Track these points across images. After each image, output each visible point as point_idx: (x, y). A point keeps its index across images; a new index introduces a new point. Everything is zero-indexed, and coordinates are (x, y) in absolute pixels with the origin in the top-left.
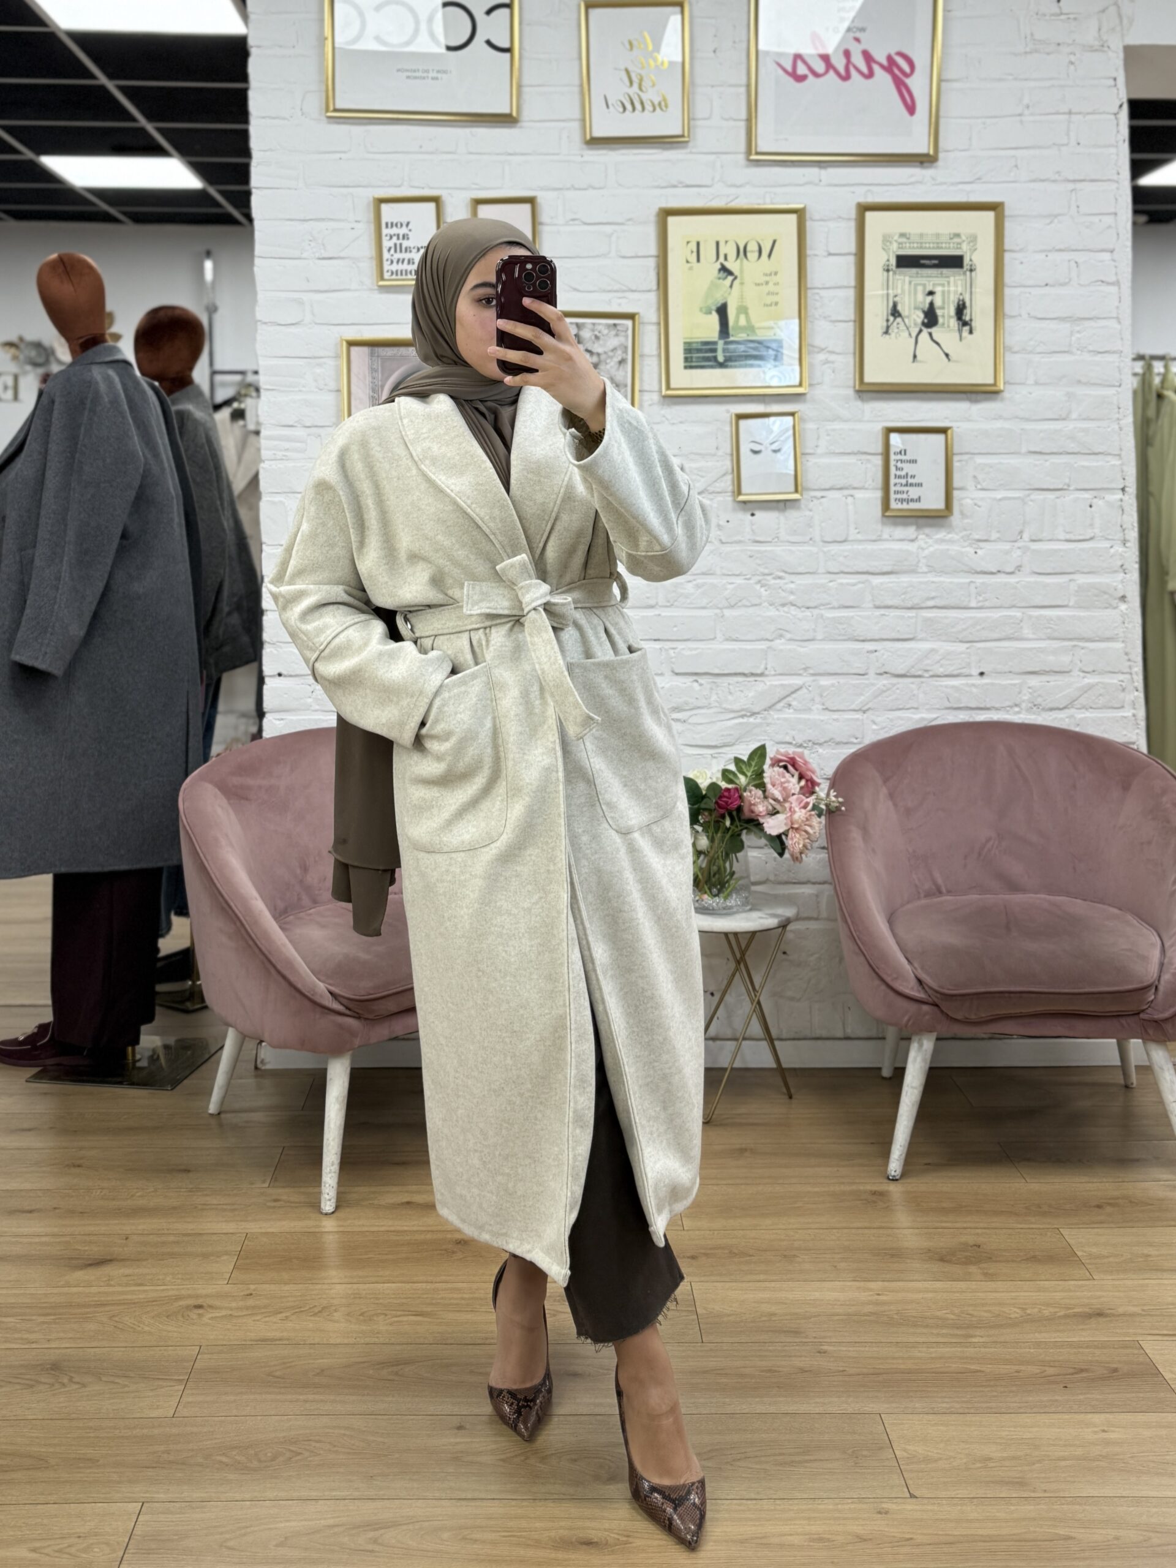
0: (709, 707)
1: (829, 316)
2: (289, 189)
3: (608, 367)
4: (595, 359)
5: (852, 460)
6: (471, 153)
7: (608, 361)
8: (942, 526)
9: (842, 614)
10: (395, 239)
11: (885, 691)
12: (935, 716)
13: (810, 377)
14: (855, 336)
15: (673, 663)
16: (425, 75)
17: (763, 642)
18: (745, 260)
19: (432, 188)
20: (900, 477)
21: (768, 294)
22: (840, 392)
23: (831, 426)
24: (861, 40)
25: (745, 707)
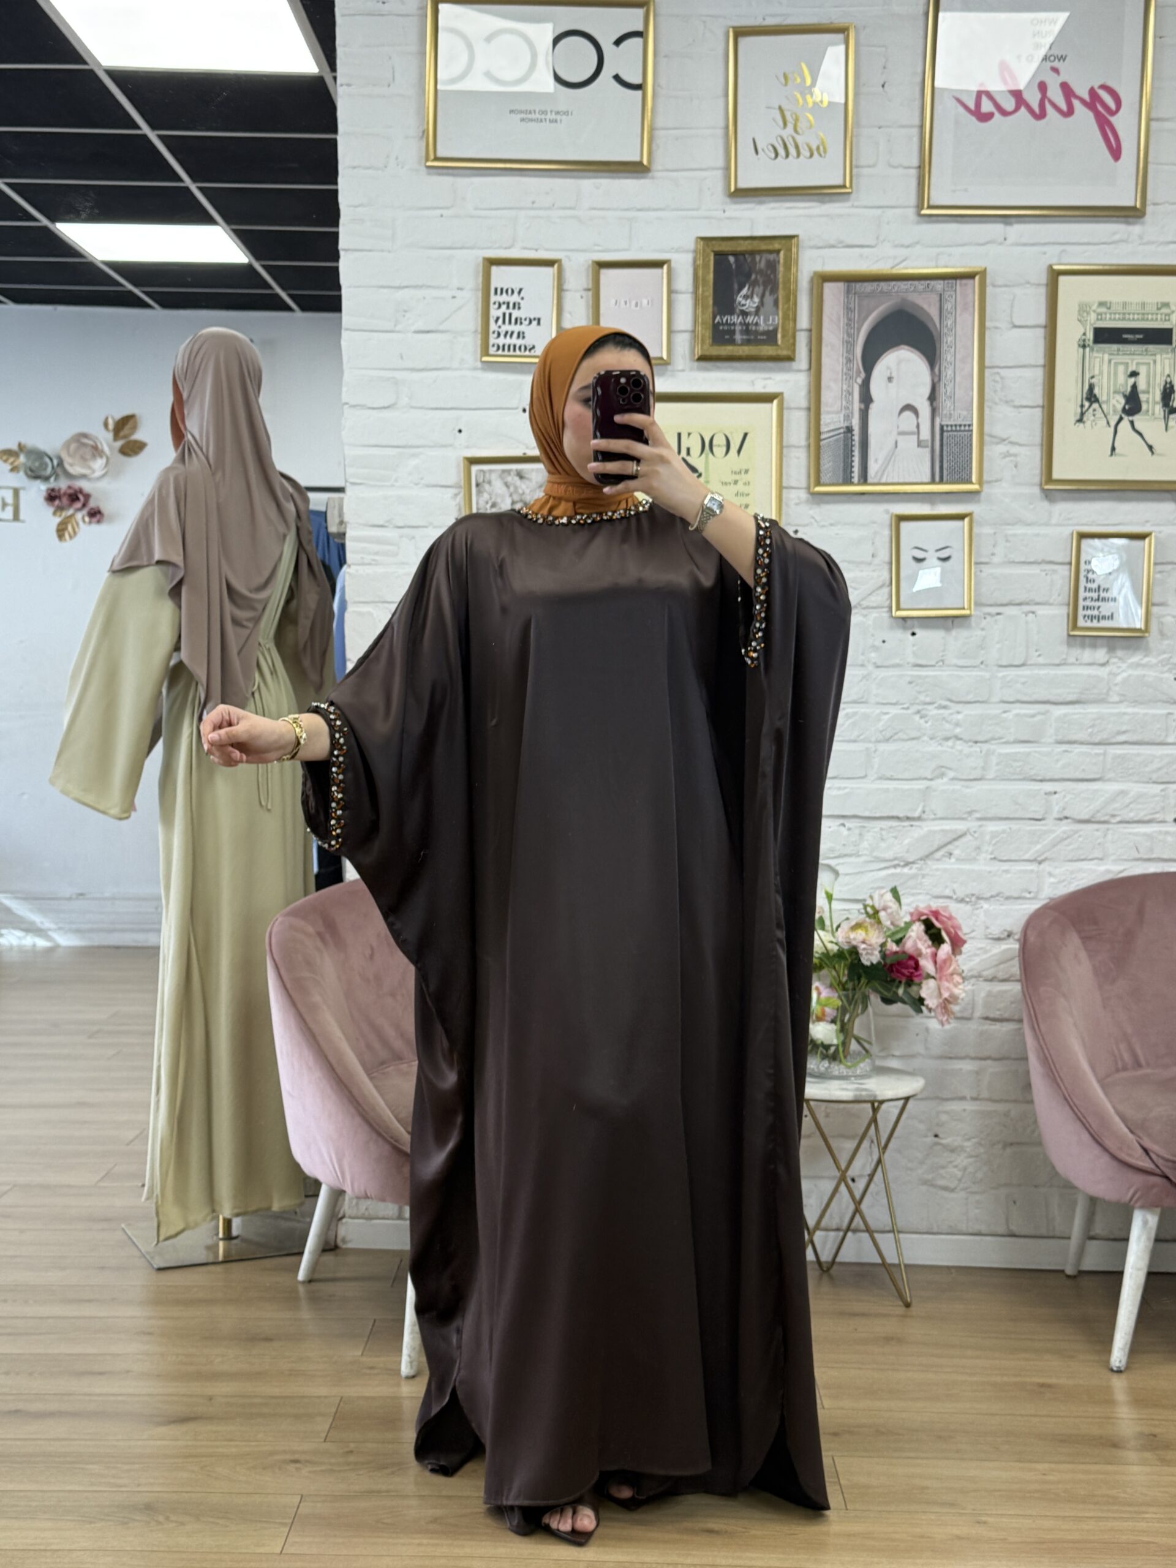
0: (857, 855)
1: (1012, 401)
2: (384, 251)
5: (1035, 570)
6: (594, 209)
8: (1137, 649)
9: (1017, 750)
10: (504, 307)
11: (1066, 839)
12: (1121, 868)
13: (988, 472)
14: (1043, 423)
16: (543, 117)
17: (921, 782)
19: (547, 250)
20: (1090, 590)
22: (1026, 490)
23: (1011, 531)
24: (1062, 71)
25: (899, 855)
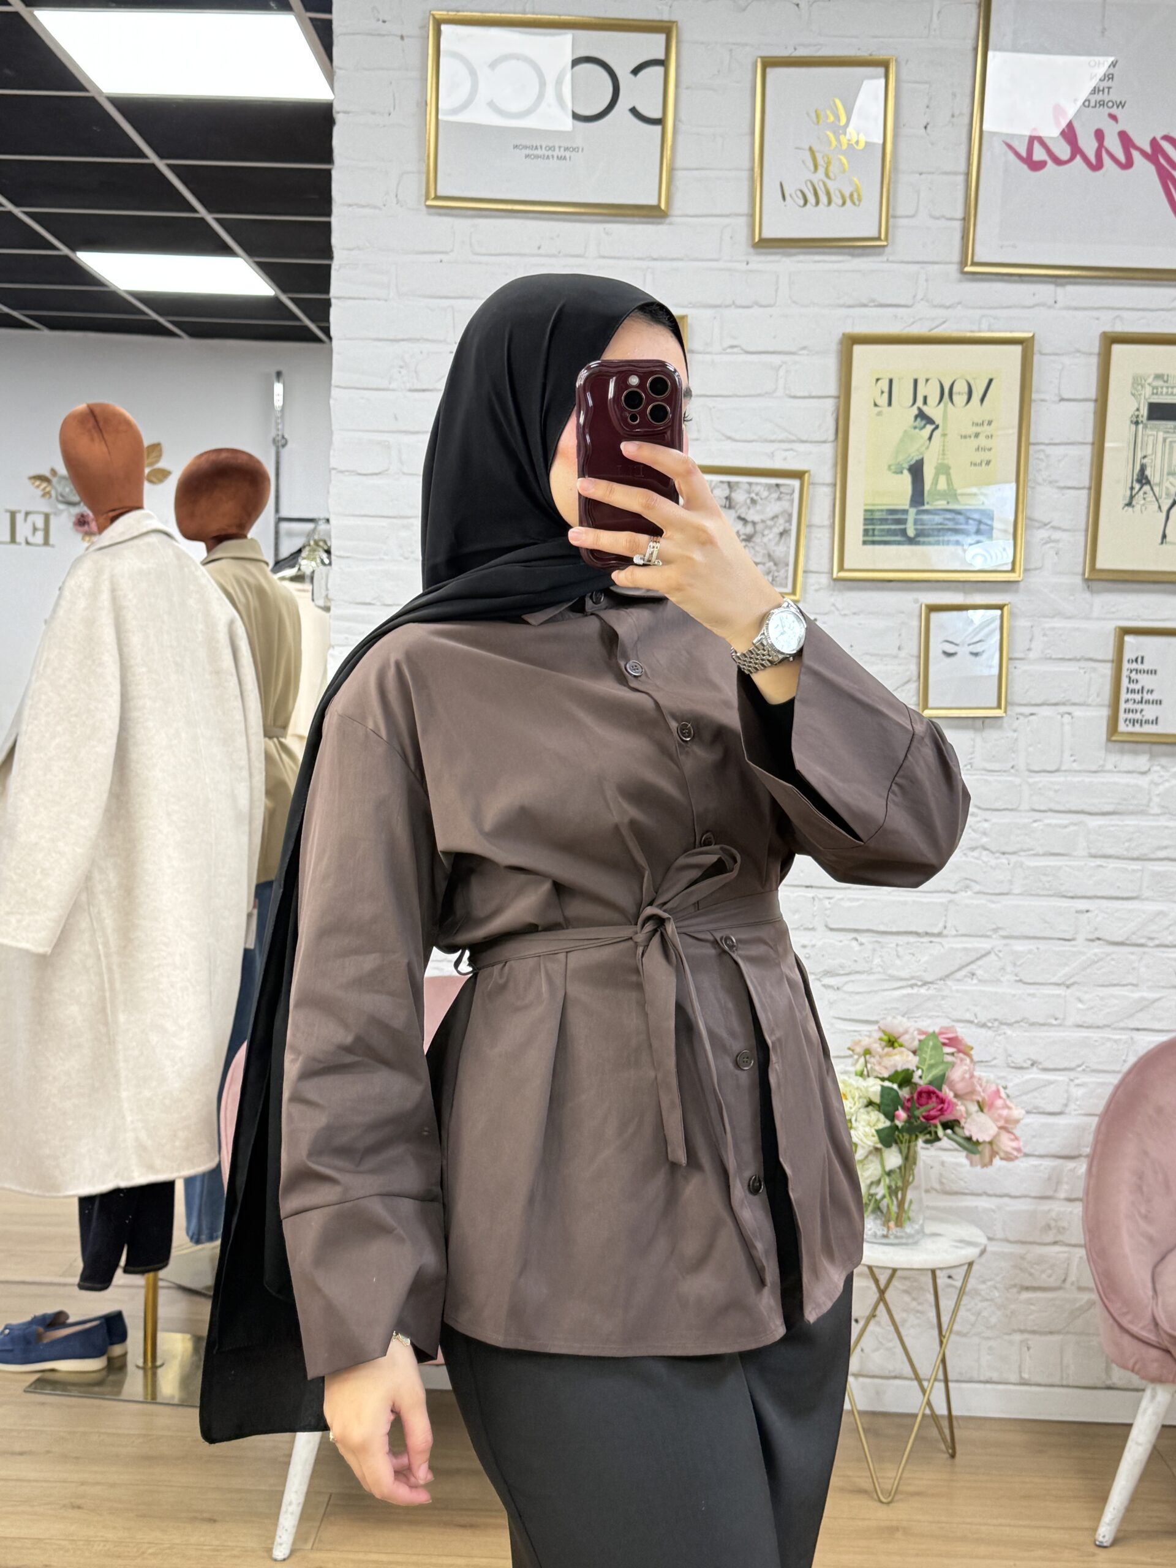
0: (870, 972)
1: (1057, 481)
2: (379, 299)
3: (765, 540)
4: (749, 529)
5: (1072, 667)
6: (605, 257)
7: (766, 532)
9: (1047, 863)
11: (1096, 962)
12: (1158, 995)
13: (1027, 560)
14: (1088, 507)
15: (829, 917)
16: (550, 153)
17: (942, 895)
18: (950, 404)
20: (1133, 691)
21: (978, 449)
22: (1065, 580)
23: (1049, 624)
24: (1119, 117)
25: (917, 974)
